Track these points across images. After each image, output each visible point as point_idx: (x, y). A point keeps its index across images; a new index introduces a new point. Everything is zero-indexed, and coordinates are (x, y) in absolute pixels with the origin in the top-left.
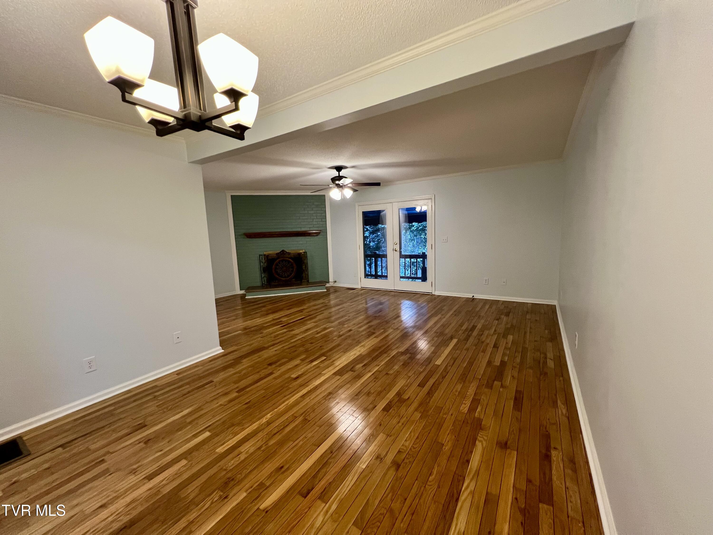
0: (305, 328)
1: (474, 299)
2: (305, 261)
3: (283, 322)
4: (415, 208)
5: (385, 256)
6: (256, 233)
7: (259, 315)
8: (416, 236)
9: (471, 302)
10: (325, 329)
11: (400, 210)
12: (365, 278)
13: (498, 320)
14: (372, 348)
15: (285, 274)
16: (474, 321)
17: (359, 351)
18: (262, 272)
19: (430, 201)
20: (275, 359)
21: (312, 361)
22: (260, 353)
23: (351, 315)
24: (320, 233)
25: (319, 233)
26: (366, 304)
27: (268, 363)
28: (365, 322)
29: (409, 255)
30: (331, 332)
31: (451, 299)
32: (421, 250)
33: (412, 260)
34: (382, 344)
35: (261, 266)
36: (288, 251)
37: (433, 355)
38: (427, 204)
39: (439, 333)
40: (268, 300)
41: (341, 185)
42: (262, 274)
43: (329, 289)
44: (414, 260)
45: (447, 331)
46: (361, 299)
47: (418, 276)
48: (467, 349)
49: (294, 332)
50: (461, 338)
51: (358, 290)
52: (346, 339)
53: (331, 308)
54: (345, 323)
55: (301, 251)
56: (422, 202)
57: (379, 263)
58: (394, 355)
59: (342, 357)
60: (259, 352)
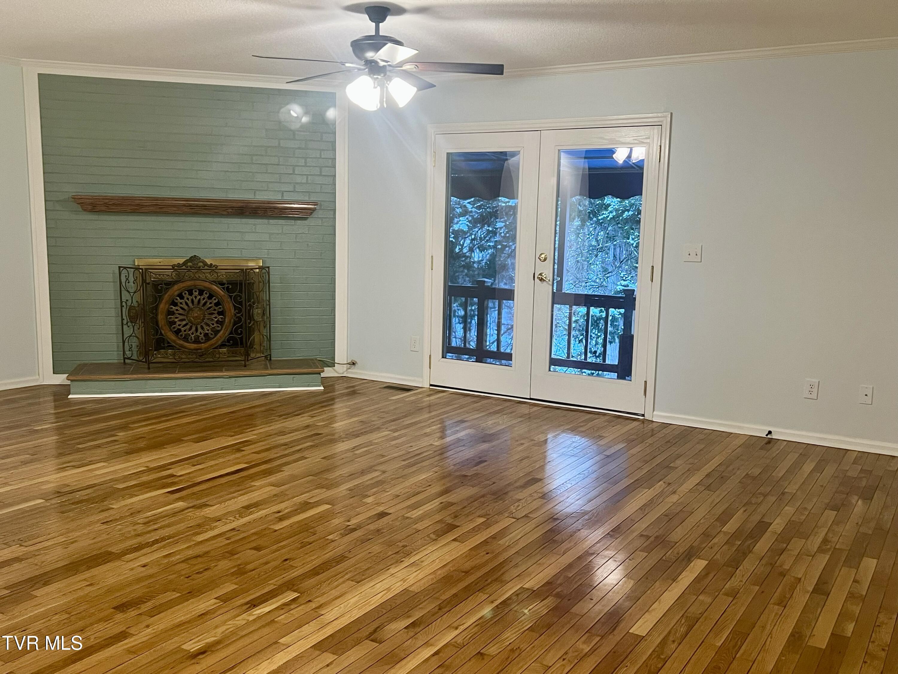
0: (243, 500)
1: (770, 441)
2: (264, 296)
3: (177, 480)
4: (612, 152)
5: (509, 295)
6: (112, 199)
7: (103, 452)
8: (610, 238)
9: (762, 448)
10: (306, 506)
11: (563, 155)
12: (444, 357)
13: (836, 508)
14: (441, 573)
15: (197, 330)
16: (762, 509)
17: (404, 580)
18: (125, 322)
19: (656, 129)
20: (137, 591)
21: (253, 604)
22: (95, 571)
23: (391, 467)
24: (314, 210)
25: (311, 211)
26: (442, 438)
27: (115, 604)
28: (436, 489)
29: (586, 295)
30: (323, 517)
31: (701, 436)
32: (624, 283)
33: (595, 311)
34: (477, 561)
35: (121, 302)
36: (209, 262)
37: (628, 604)
38: (648, 141)
39: (652, 539)
40: (140, 407)
41: (382, 64)
42: (125, 327)
43: (333, 385)
44: (601, 311)
45: (677, 534)
46: (430, 418)
47: (608, 362)
48: (734, 594)
49: (208, 512)
50: (718, 556)
51: (420, 393)
52: (364, 541)
53: (333, 441)
54: (369, 493)
55: (251, 264)
56: (629, 134)
57: (492, 317)
58: (509, 599)
59: (348, 596)
60: (89, 568)
